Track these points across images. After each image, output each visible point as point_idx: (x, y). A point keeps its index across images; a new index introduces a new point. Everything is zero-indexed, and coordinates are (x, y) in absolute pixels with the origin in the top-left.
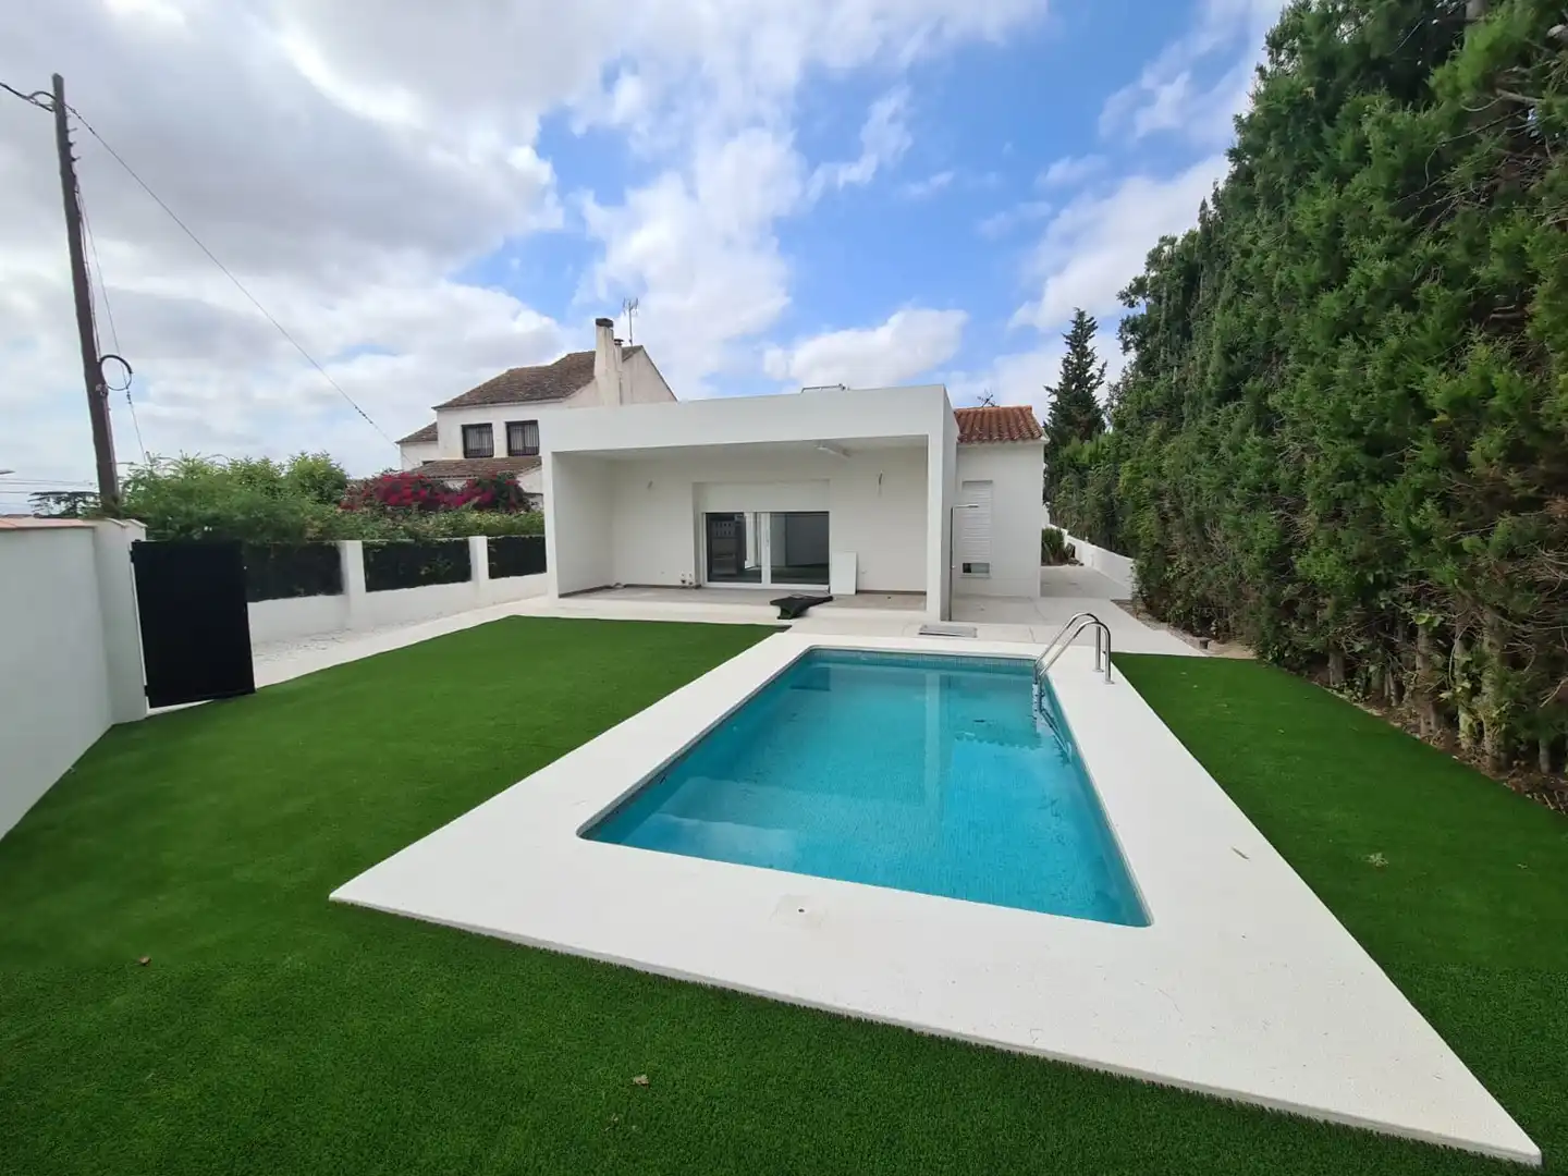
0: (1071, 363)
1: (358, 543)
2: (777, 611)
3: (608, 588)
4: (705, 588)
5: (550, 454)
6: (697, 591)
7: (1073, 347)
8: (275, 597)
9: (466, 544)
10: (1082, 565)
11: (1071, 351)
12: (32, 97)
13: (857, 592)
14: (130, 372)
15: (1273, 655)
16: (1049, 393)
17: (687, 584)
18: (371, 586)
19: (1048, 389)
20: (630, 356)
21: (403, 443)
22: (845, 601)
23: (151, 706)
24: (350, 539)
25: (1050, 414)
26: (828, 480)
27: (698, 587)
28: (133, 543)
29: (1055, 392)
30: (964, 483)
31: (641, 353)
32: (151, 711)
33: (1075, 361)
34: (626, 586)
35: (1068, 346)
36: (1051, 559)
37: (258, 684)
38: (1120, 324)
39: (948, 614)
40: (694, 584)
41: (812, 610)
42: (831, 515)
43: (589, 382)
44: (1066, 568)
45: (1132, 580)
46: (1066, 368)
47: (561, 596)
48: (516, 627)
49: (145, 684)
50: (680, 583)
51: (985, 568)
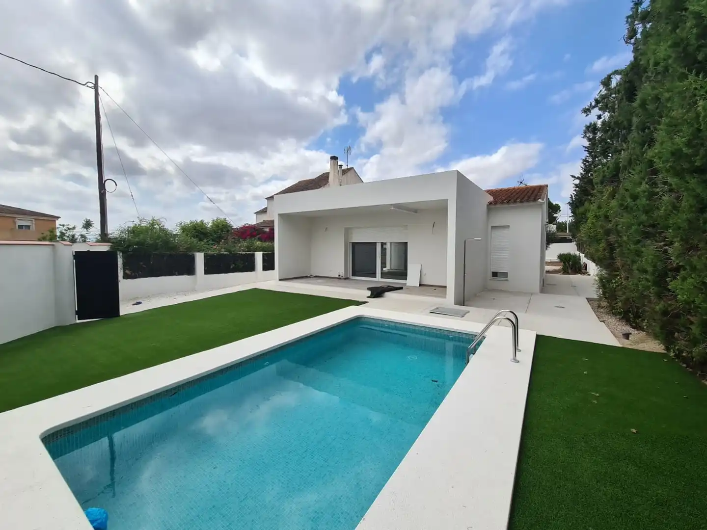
0: (588, 162)
1: (202, 254)
2: (369, 293)
3: (306, 277)
4: (350, 279)
5: (277, 215)
6: (347, 281)
7: (590, 153)
8: (165, 275)
9: (253, 255)
10: (589, 275)
11: (588, 155)
12: (86, 84)
13: (420, 285)
14: (116, 185)
15: (674, 352)
16: (573, 179)
17: (340, 277)
18: (207, 272)
19: (573, 176)
20: (347, 172)
21: (257, 213)
22: (411, 290)
23: (78, 320)
24: (199, 252)
25: (575, 190)
26: (407, 225)
27: (347, 278)
28: (75, 252)
29: (578, 178)
30: (493, 227)
31: (352, 171)
32: (78, 321)
33: (591, 160)
34: (316, 277)
35: (587, 152)
36: (570, 271)
37: (121, 314)
38: (584, 128)
39: (462, 300)
40: (344, 277)
41: (387, 294)
42: (408, 243)
43: (326, 184)
44: (579, 276)
45: (596, 286)
46: (585, 164)
47: (280, 280)
48: (256, 293)
49: (76, 310)
50: (337, 276)
51: (505, 275)
